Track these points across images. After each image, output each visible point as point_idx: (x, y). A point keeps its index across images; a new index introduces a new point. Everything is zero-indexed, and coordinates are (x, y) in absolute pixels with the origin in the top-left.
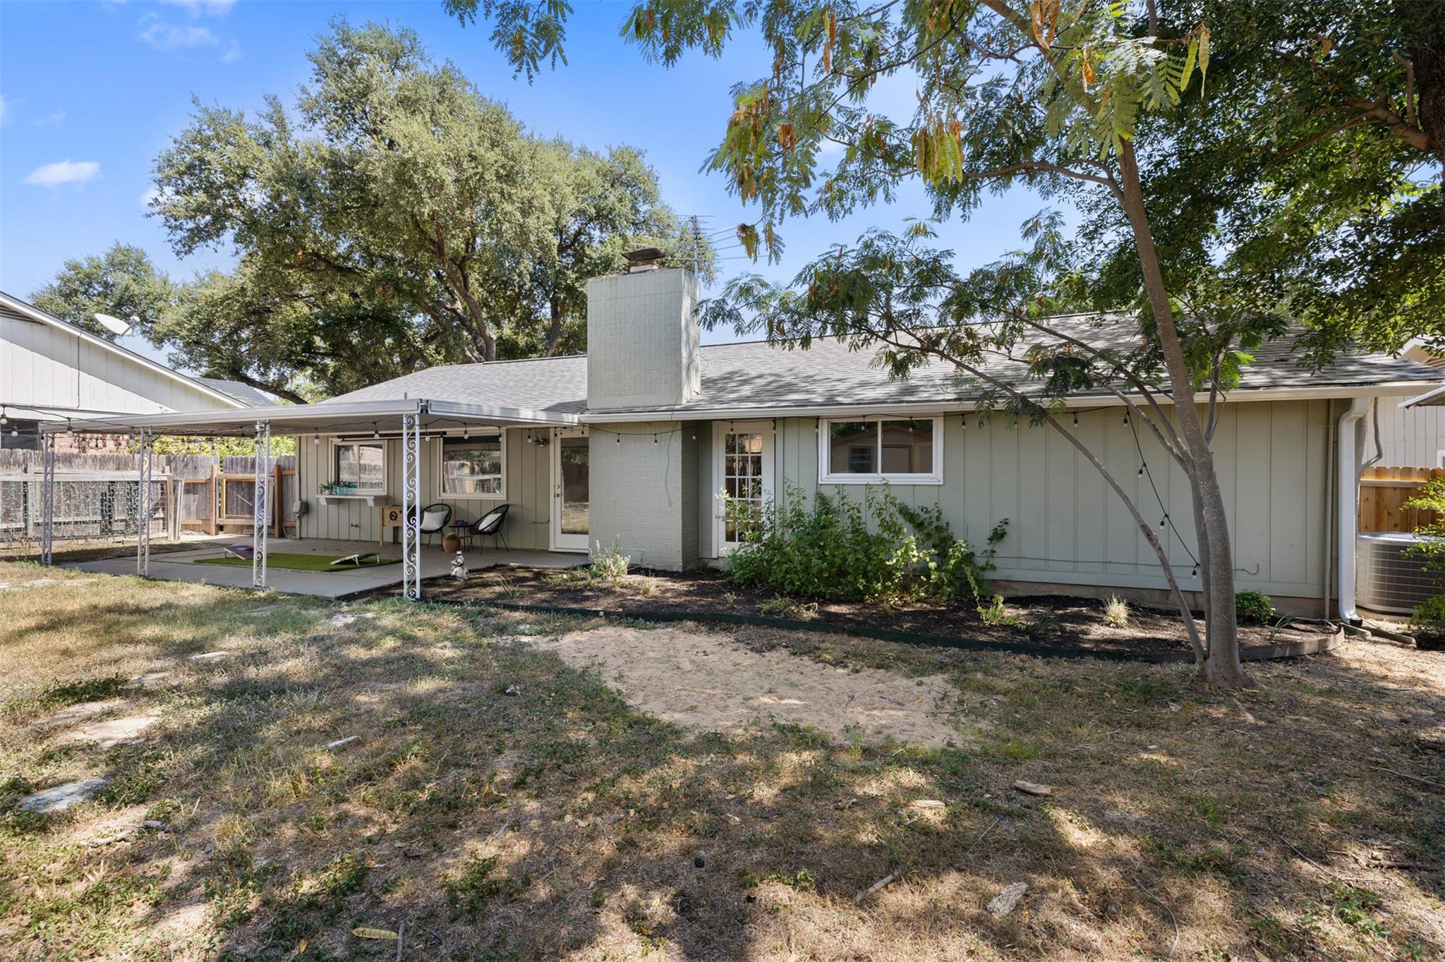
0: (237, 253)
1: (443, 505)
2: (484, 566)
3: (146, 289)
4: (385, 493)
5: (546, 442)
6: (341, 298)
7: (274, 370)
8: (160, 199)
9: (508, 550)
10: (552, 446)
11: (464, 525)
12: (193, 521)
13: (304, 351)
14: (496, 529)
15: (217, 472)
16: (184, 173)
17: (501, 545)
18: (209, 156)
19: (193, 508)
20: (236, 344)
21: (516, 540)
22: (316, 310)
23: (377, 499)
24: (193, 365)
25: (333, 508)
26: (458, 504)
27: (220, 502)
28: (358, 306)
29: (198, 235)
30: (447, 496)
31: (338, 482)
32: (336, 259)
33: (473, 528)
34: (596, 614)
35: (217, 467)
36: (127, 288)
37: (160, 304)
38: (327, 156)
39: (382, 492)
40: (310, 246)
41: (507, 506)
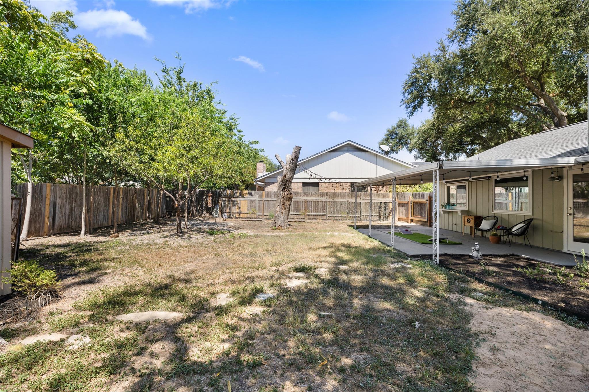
0: (430, 110)
1: (495, 216)
2: (502, 253)
3: (407, 132)
4: (467, 209)
5: (561, 178)
6: (474, 116)
7: (451, 155)
8: (404, 99)
9: (531, 246)
10: (565, 181)
11: (503, 228)
12: (404, 217)
13: (458, 144)
14: (523, 233)
15: (411, 199)
16: (410, 86)
17: (527, 243)
18: (418, 76)
19: (404, 212)
20: (436, 146)
21: (538, 241)
22: (463, 125)
23: (462, 212)
24: (422, 157)
25: (447, 215)
26: (503, 216)
27: (411, 210)
28: (482, 117)
29: (415, 108)
30: (497, 212)
31: (449, 203)
32: (468, 99)
33: (508, 231)
34: (536, 301)
35: (411, 196)
36: (401, 134)
37: (411, 137)
38: (459, 53)
39: (465, 208)
40: (457, 97)
41: (531, 220)
